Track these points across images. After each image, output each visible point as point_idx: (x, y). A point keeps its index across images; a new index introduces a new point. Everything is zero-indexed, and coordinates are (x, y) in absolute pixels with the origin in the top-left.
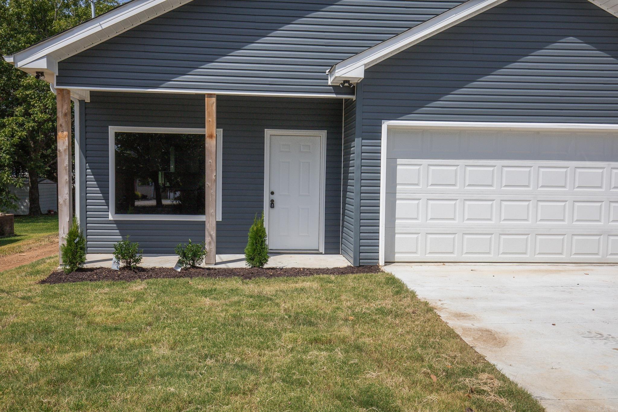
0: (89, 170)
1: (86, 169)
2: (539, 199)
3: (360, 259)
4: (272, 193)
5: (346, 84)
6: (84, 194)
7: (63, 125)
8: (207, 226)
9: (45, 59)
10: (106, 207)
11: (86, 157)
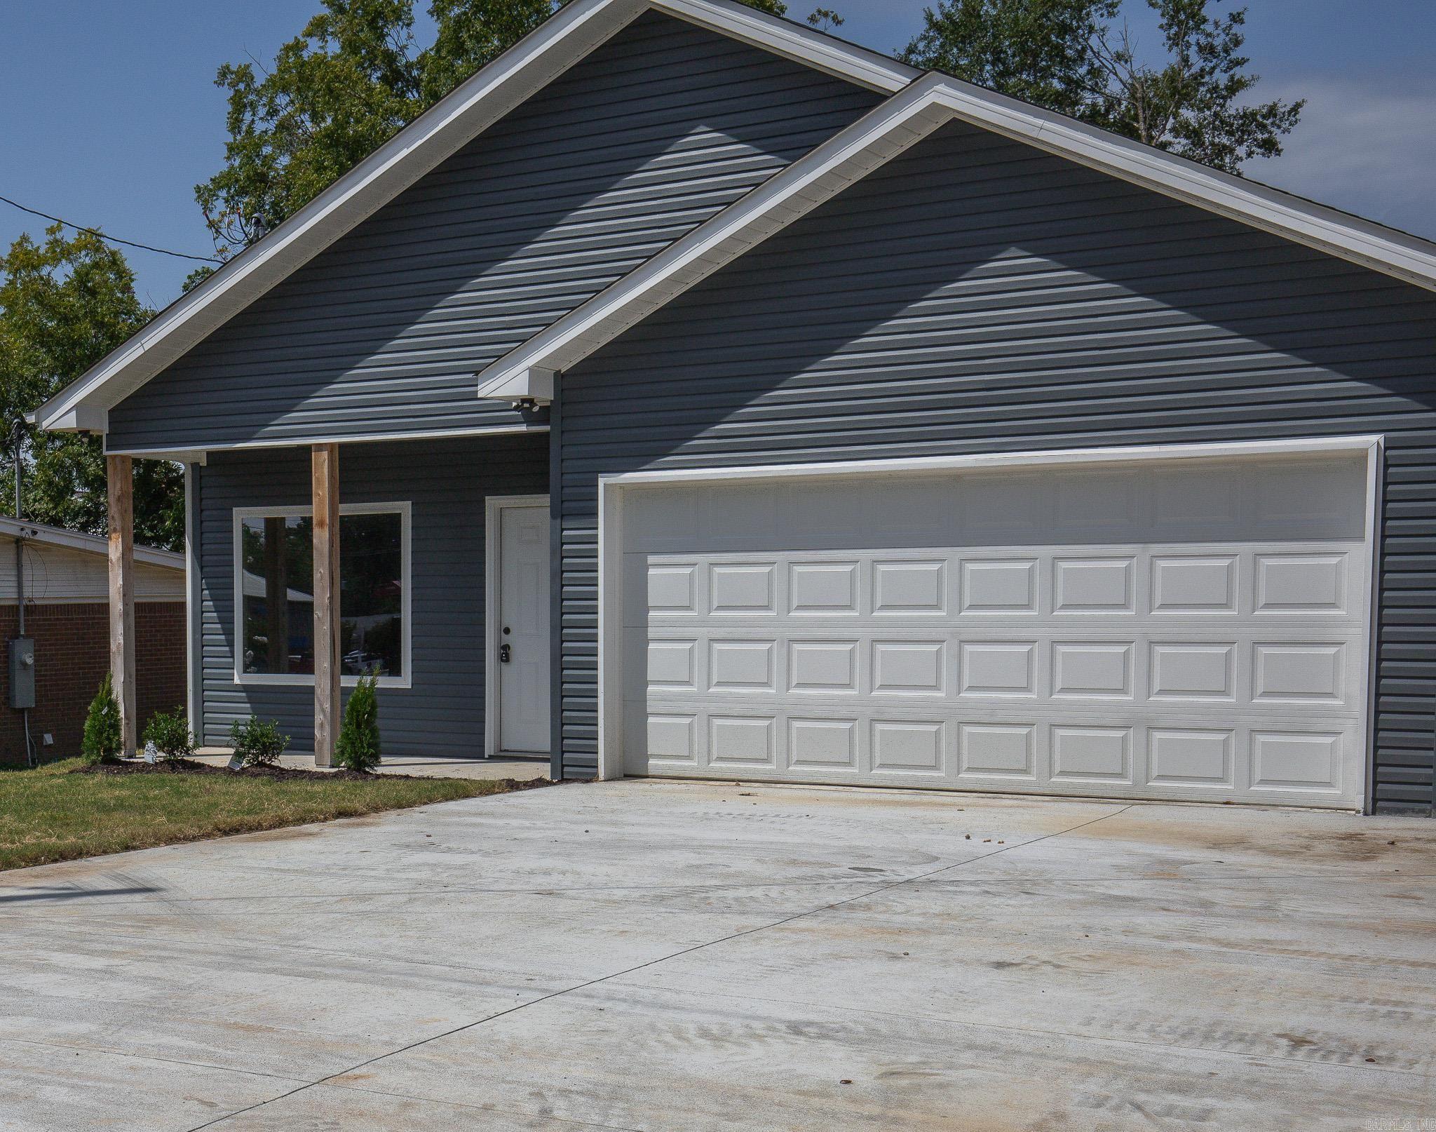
0: (206, 592)
1: (202, 590)
2: (963, 637)
3: (563, 766)
4: (507, 631)
5: (526, 405)
6: (198, 636)
7: (116, 516)
9: (74, 413)
10: (231, 660)
11: (202, 568)
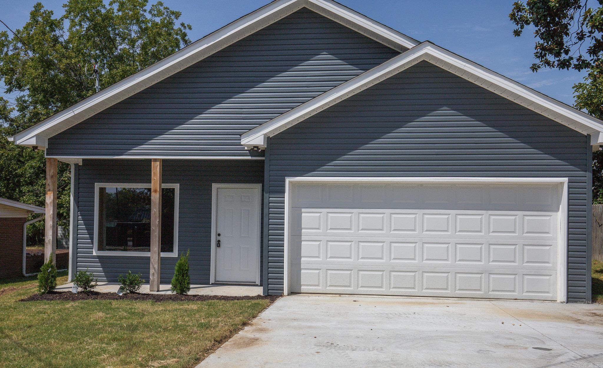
0: (80, 217)
1: (78, 216)
2: (424, 241)
3: (268, 290)
4: (219, 235)
5: (255, 149)
6: (75, 235)
7: (50, 184)
8: (152, 260)
9: (35, 138)
10: (92, 245)
11: (78, 207)
